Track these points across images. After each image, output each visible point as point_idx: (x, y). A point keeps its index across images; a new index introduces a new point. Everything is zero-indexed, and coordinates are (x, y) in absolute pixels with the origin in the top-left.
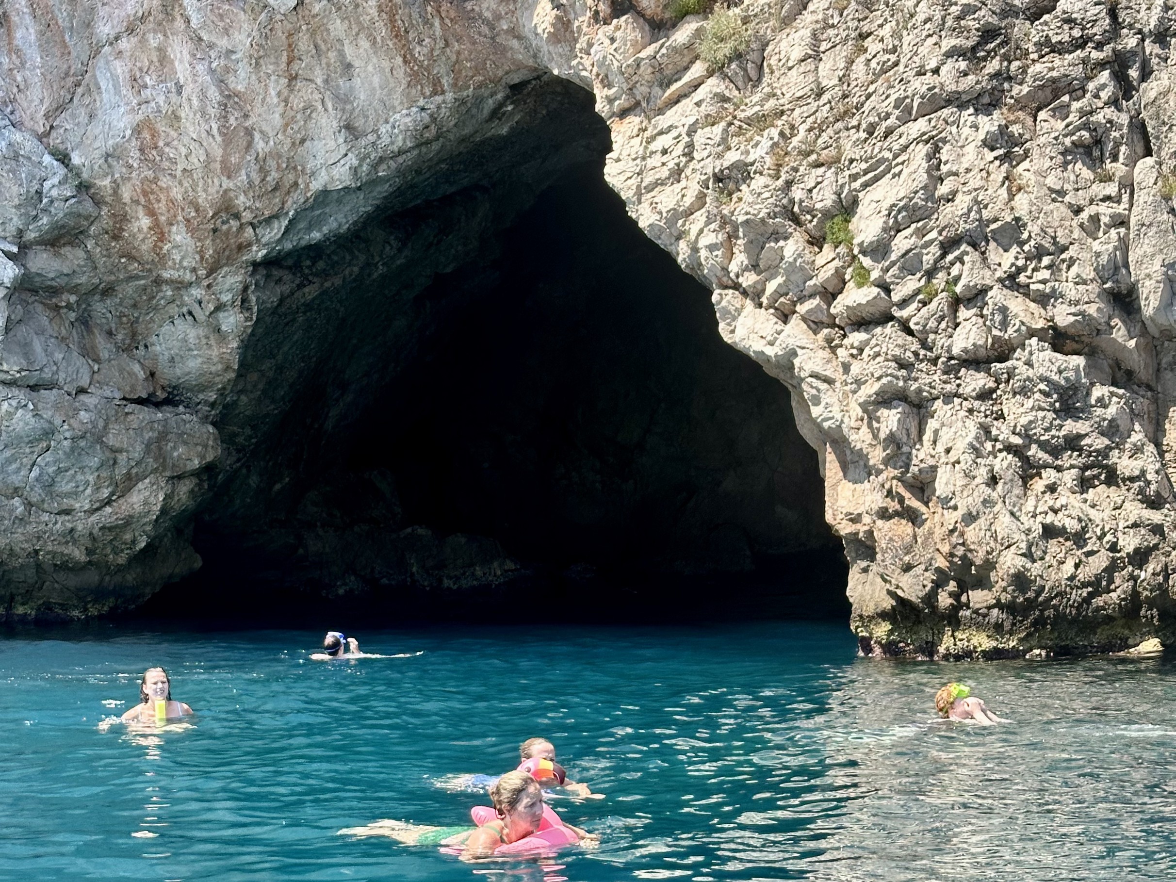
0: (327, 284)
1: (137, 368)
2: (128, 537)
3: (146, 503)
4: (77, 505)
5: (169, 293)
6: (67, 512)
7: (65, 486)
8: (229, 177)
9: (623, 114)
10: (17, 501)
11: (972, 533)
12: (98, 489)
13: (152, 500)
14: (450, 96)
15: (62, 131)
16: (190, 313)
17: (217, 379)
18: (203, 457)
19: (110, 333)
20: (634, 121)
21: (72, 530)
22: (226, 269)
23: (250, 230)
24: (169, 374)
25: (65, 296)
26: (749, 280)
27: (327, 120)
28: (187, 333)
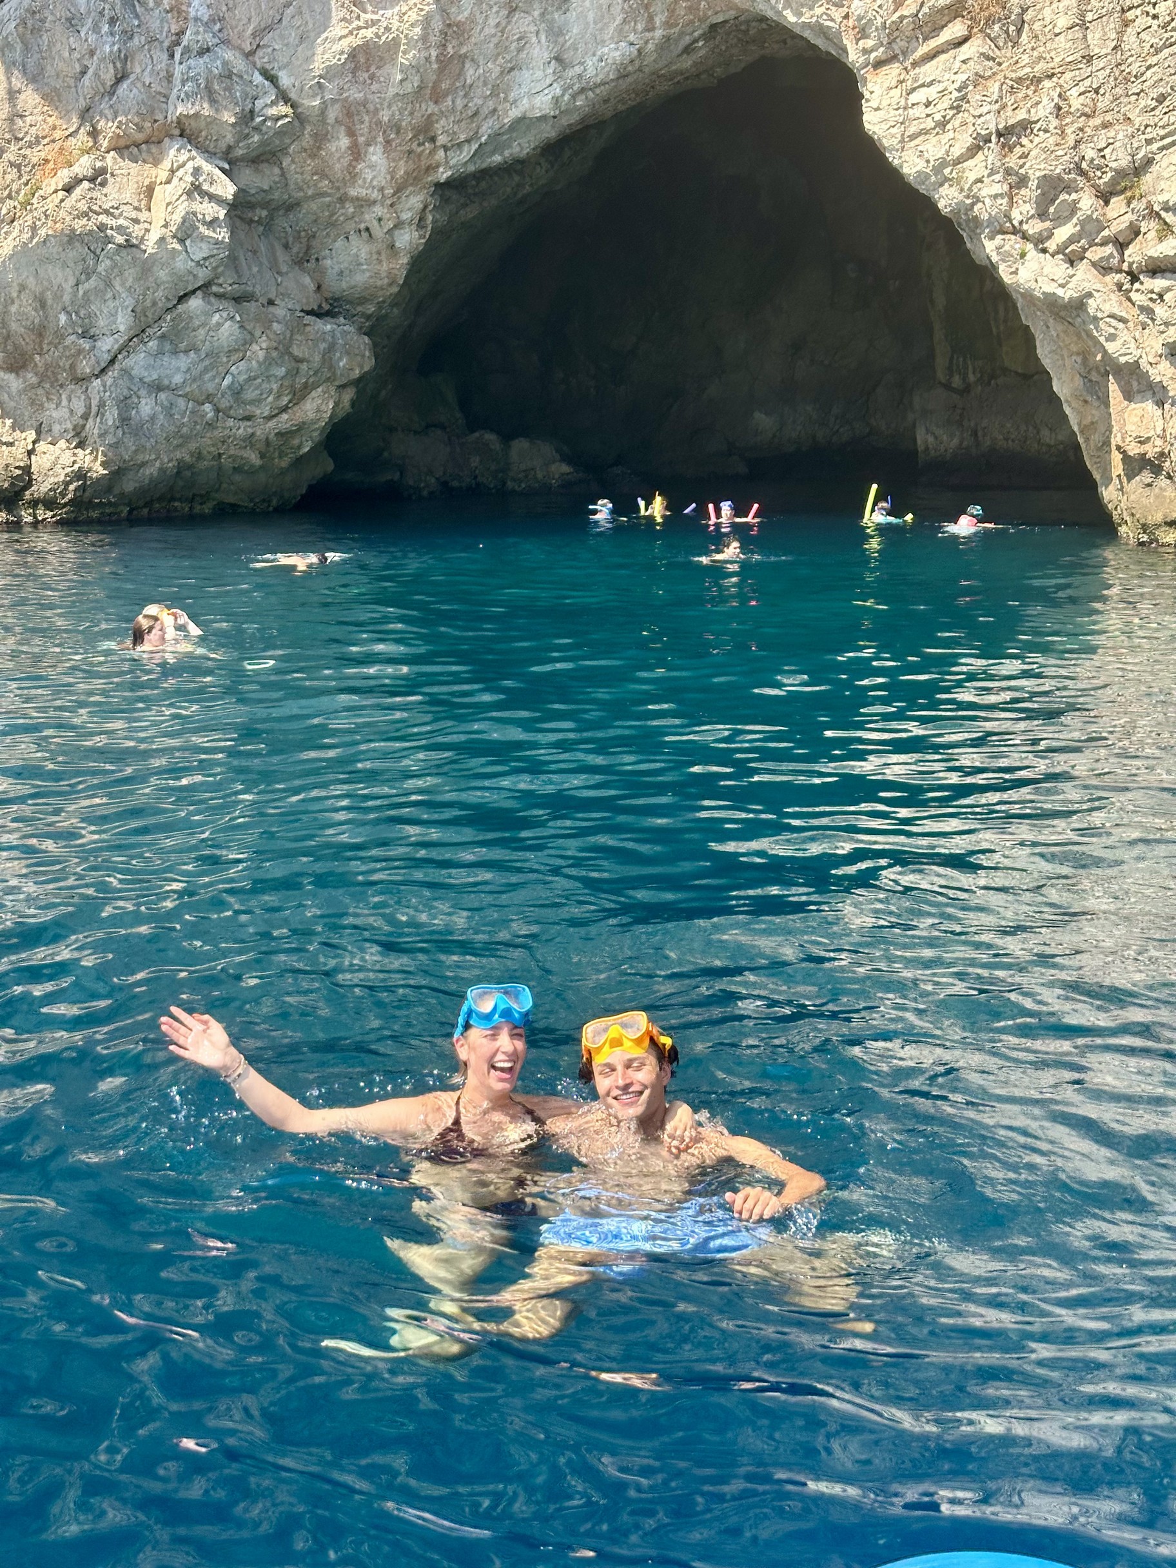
0: (485, 204)
1: (307, 280)
2: (296, 442)
3: (318, 411)
4: (258, 412)
5: (351, 210)
6: (248, 418)
7: (250, 394)
8: (436, 102)
9: (878, 64)
10: (208, 407)
12: (279, 397)
13: (323, 407)
14: (658, 33)
15: (270, 50)
16: (367, 229)
17: (380, 293)
18: (361, 367)
19: (286, 246)
20: (893, 71)
21: (253, 434)
22: (411, 188)
23: (441, 153)
24: (337, 285)
25: (258, 211)
26: (1034, 227)
27: (539, 51)
28: (360, 248)
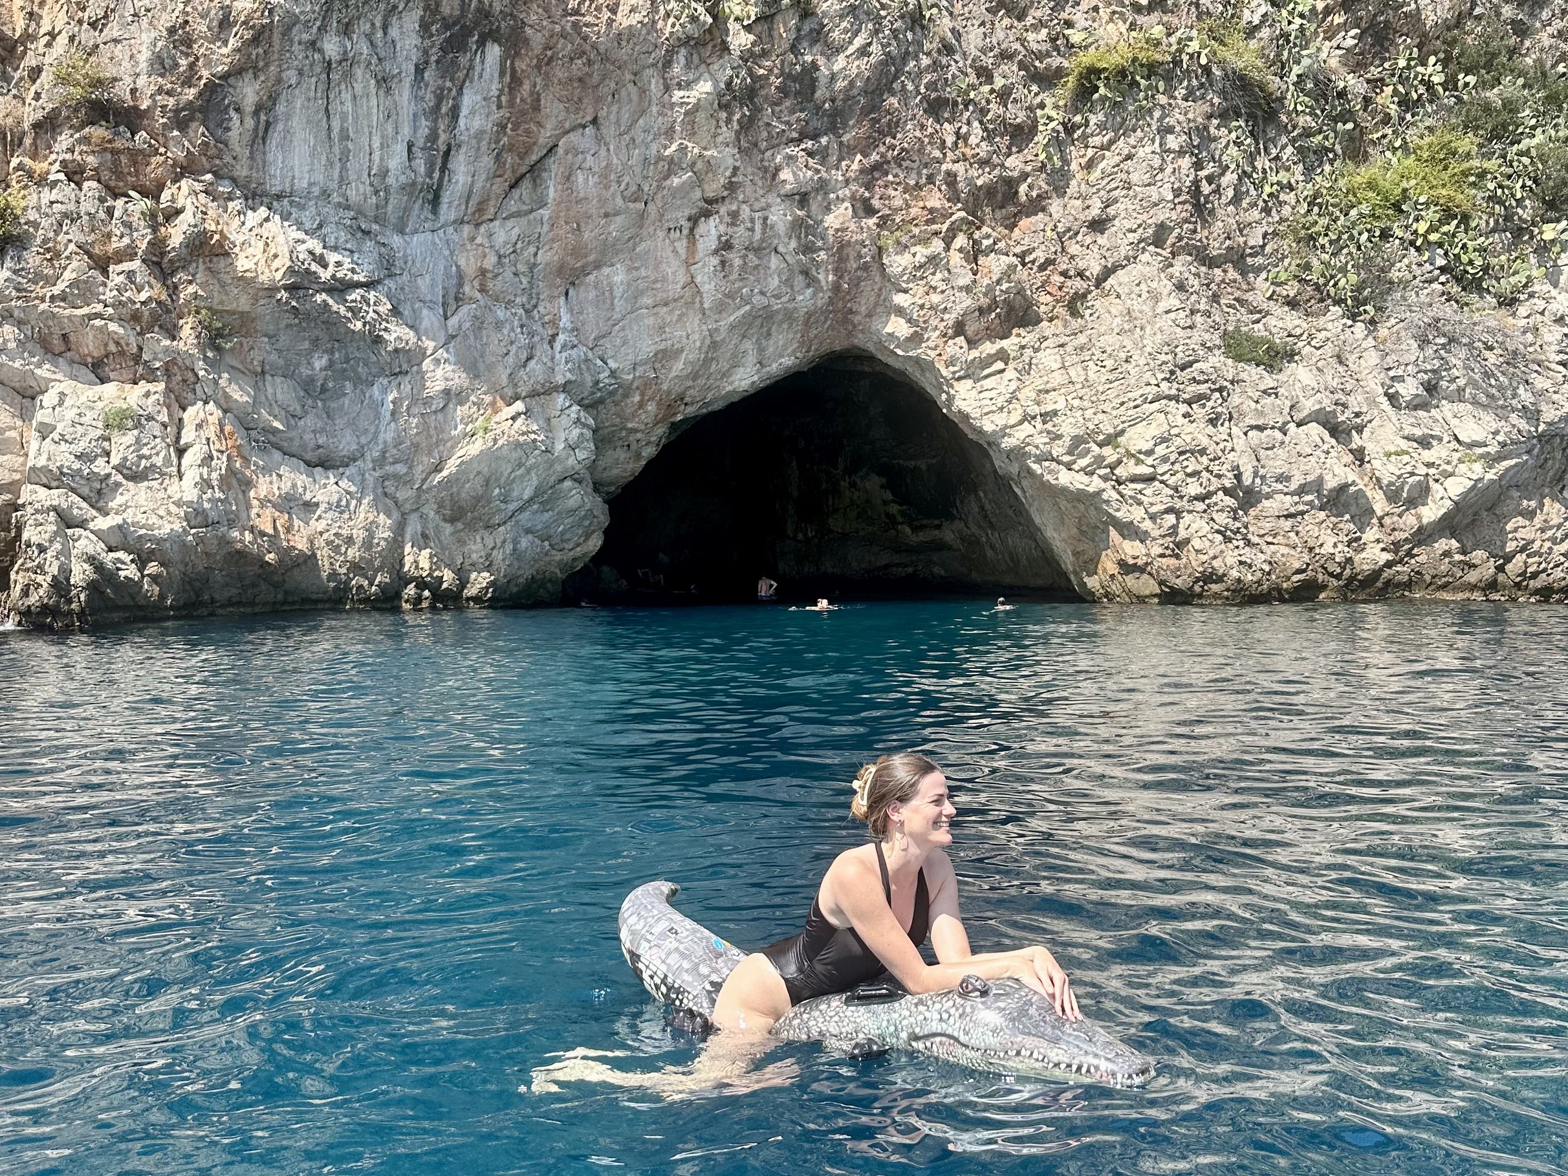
4: (568, 546)
6: (562, 550)
7: (567, 536)
8: (693, 381)
9: (960, 378)
11: (1215, 563)
12: (576, 540)
15: (603, 348)
16: (629, 445)
17: (624, 480)
20: (968, 382)
21: (562, 560)
22: (661, 424)
23: (683, 407)
26: (1066, 459)
27: (751, 358)
28: (621, 454)
